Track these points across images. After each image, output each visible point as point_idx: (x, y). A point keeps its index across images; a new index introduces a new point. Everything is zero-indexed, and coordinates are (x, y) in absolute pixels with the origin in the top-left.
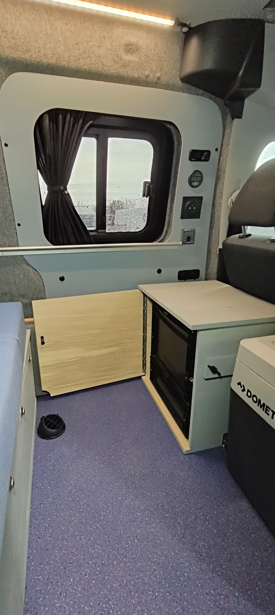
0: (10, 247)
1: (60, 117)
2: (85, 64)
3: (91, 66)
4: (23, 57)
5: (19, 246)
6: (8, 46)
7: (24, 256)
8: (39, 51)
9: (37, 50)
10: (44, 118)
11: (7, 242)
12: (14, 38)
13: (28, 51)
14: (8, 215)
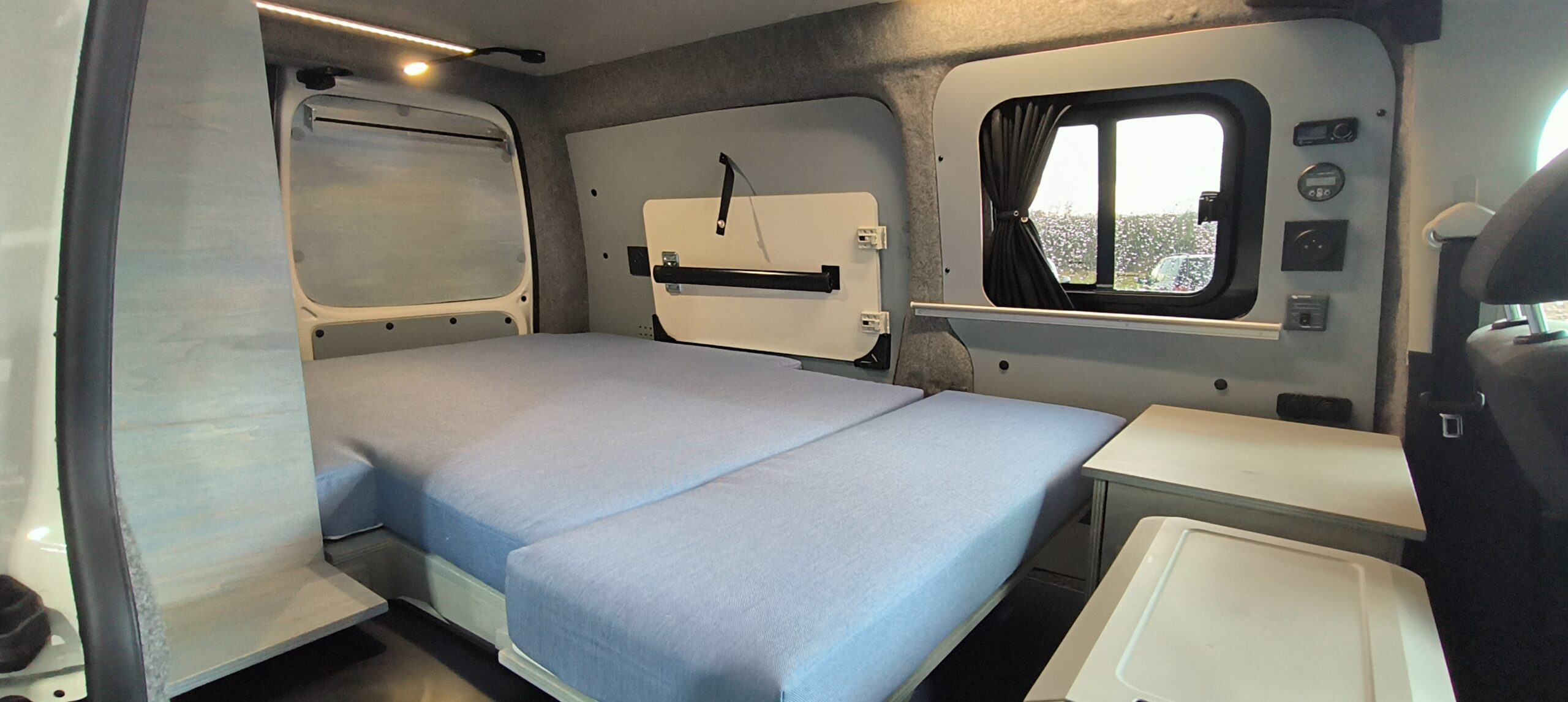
0: (930, 302)
1: (1018, 109)
2: (1053, 31)
3: (1064, 30)
4: (966, 46)
5: (943, 303)
6: (947, 39)
7: (949, 320)
8: (986, 34)
9: (983, 34)
10: (993, 116)
11: (927, 294)
12: (954, 29)
13: (971, 38)
14: (933, 256)
